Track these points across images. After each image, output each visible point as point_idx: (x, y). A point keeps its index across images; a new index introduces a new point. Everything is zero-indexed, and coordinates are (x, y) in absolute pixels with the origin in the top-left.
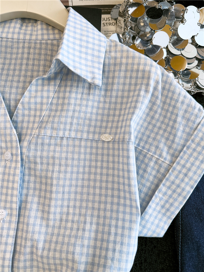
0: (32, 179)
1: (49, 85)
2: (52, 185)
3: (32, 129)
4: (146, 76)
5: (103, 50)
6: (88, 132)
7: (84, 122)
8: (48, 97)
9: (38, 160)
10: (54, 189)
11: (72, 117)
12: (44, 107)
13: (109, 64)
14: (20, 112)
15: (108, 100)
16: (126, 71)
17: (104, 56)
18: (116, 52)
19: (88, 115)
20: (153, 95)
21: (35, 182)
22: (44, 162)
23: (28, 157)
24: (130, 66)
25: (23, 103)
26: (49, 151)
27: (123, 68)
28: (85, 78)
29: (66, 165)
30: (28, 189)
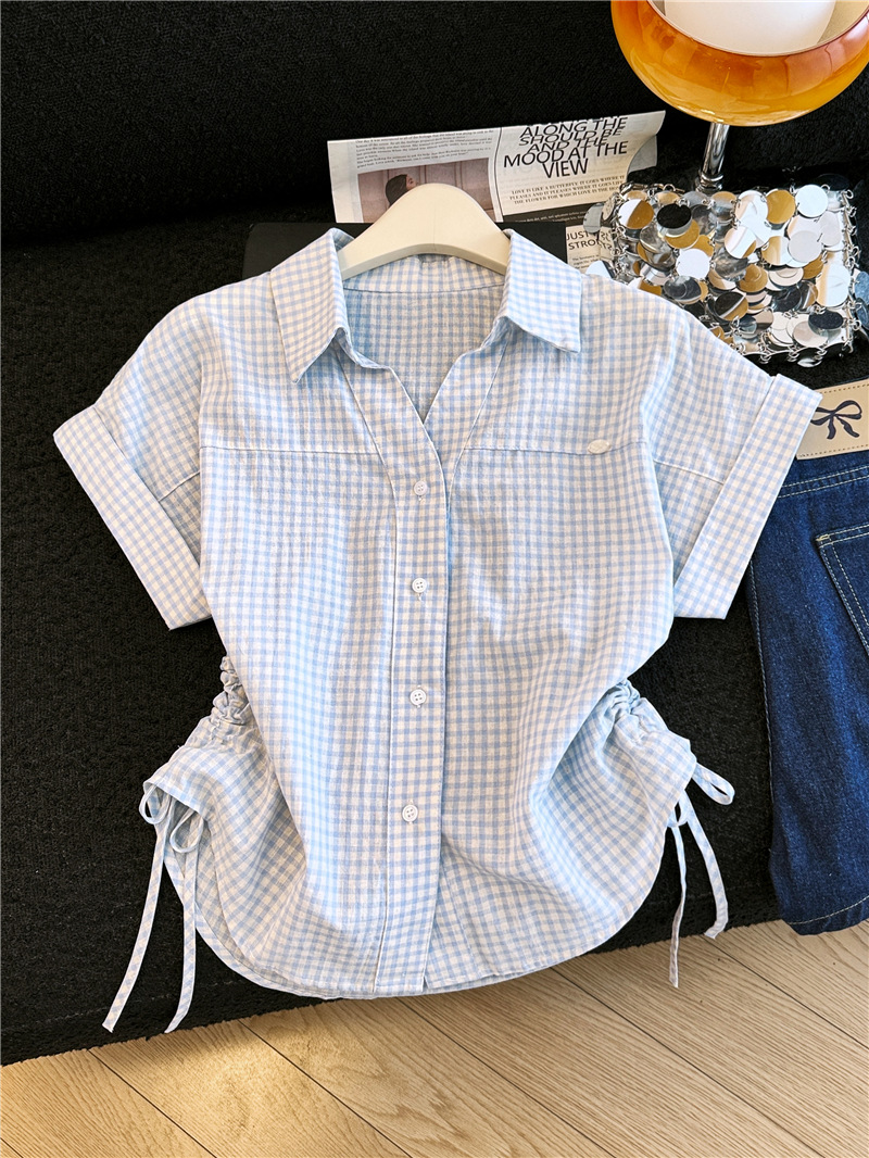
0: (467, 528)
1: (483, 365)
2: (505, 531)
3: (460, 440)
4: (660, 329)
5: (577, 293)
6: (563, 440)
7: (553, 421)
8: (483, 386)
9: (475, 493)
10: (511, 537)
11: (531, 414)
12: (478, 402)
13: (591, 317)
14: (436, 415)
15: (595, 378)
16: (624, 324)
17: (579, 303)
18: (601, 294)
19: (560, 408)
20: (677, 362)
21: (472, 533)
22: (485, 495)
23: (457, 487)
24: (631, 315)
25: (440, 400)
26: (492, 476)
27: (618, 319)
28: (550, 340)
29: (528, 498)
30: (460, 545)
